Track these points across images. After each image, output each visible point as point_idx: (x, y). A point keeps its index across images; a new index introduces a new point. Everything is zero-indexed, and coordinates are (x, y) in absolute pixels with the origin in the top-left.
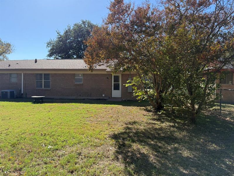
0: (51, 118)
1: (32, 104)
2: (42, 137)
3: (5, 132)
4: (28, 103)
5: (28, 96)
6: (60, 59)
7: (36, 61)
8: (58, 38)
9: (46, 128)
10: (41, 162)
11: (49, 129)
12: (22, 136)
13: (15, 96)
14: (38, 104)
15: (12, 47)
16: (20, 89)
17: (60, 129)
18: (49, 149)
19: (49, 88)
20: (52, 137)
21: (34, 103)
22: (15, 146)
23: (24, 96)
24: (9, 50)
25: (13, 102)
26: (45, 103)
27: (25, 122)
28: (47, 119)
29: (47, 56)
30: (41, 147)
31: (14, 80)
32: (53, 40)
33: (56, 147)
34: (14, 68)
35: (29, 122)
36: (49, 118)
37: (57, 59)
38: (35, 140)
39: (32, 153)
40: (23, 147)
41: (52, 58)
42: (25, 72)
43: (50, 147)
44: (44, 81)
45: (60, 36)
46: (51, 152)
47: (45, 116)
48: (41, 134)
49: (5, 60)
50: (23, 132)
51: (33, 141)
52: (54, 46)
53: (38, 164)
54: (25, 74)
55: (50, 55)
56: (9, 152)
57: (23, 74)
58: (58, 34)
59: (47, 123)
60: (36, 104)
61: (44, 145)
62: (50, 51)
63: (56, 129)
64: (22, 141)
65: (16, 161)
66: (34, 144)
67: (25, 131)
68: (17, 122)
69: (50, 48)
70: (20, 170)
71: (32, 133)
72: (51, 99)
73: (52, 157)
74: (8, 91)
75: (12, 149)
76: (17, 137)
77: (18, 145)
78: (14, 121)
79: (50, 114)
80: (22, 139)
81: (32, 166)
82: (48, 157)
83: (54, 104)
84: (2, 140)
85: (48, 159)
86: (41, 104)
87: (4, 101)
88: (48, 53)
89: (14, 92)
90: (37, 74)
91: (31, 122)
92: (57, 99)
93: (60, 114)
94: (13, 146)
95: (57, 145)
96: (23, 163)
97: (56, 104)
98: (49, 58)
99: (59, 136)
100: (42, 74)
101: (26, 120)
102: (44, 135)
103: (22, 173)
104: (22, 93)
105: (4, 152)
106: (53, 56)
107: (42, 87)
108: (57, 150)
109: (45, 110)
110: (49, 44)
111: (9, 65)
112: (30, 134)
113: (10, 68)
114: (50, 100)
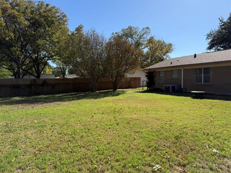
0: (214, 116)
1: (192, 99)
2: (204, 136)
3: (169, 123)
4: (188, 97)
5: (187, 91)
6: (222, 50)
7: (195, 56)
8: (221, 26)
9: (209, 127)
10: (205, 165)
11: (211, 128)
12: (184, 130)
13: (176, 90)
14: (198, 99)
15: (173, 46)
16: (180, 84)
17: (225, 132)
18: (214, 153)
19: (209, 82)
20: (217, 139)
21: (194, 98)
22: (178, 139)
23: (184, 90)
24: (171, 50)
25: (174, 96)
26: (205, 99)
27: (185, 116)
28: (208, 116)
29: (207, 49)
30: (204, 147)
31: (175, 76)
32: (214, 31)
33: (223, 153)
34: (176, 65)
35: (190, 117)
36: (211, 116)
37: (219, 50)
38: (197, 137)
39: (195, 152)
40: (186, 142)
41: (212, 50)
42: (184, 68)
43: (215, 150)
44: (204, 76)
45: (222, 24)
46: (218, 158)
47: (206, 113)
48: (204, 133)
49: (168, 58)
50: (184, 126)
51: (195, 138)
52: (215, 36)
53: (202, 167)
54: (185, 69)
55: (210, 48)
56: (173, 143)
57: (183, 70)
58: (221, 21)
59: (209, 121)
60: (196, 99)
61: (207, 146)
62: (210, 43)
63: (221, 130)
64: (184, 136)
65: (180, 154)
66: (196, 142)
67: (187, 126)
68: (179, 115)
69: (211, 40)
70: (184, 166)
71: (194, 130)
72: (211, 94)
73: (219, 165)
74: (170, 86)
75: (176, 141)
76: (179, 130)
77: (180, 139)
78: (176, 113)
79: (212, 111)
80: (184, 133)
81: (196, 167)
82: (213, 162)
83: (216, 101)
84: (167, 130)
85: (214, 164)
86: (201, 100)
87: (167, 95)
88: (208, 46)
89: (175, 86)
90: (196, 69)
91: (192, 118)
92: (219, 95)
93: (225, 113)
94: (177, 138)
95: (224, 152)
96: (186, 160)
97: (219, 101)
98: (209, 51)
99: (226, 140)
100: (202, 68)
101: (187, 114)
102: (207, 135)
103: (186, 171)
104: (182, 87)
105: (169, 142)
106: (213, 48)
107: (202, 82)
108: (225, 157)
109: (205, 107)
110: (209, 36)
111: (171, 63)
112: (191, 130)
113: (172, 65)
114: (210, 96)
